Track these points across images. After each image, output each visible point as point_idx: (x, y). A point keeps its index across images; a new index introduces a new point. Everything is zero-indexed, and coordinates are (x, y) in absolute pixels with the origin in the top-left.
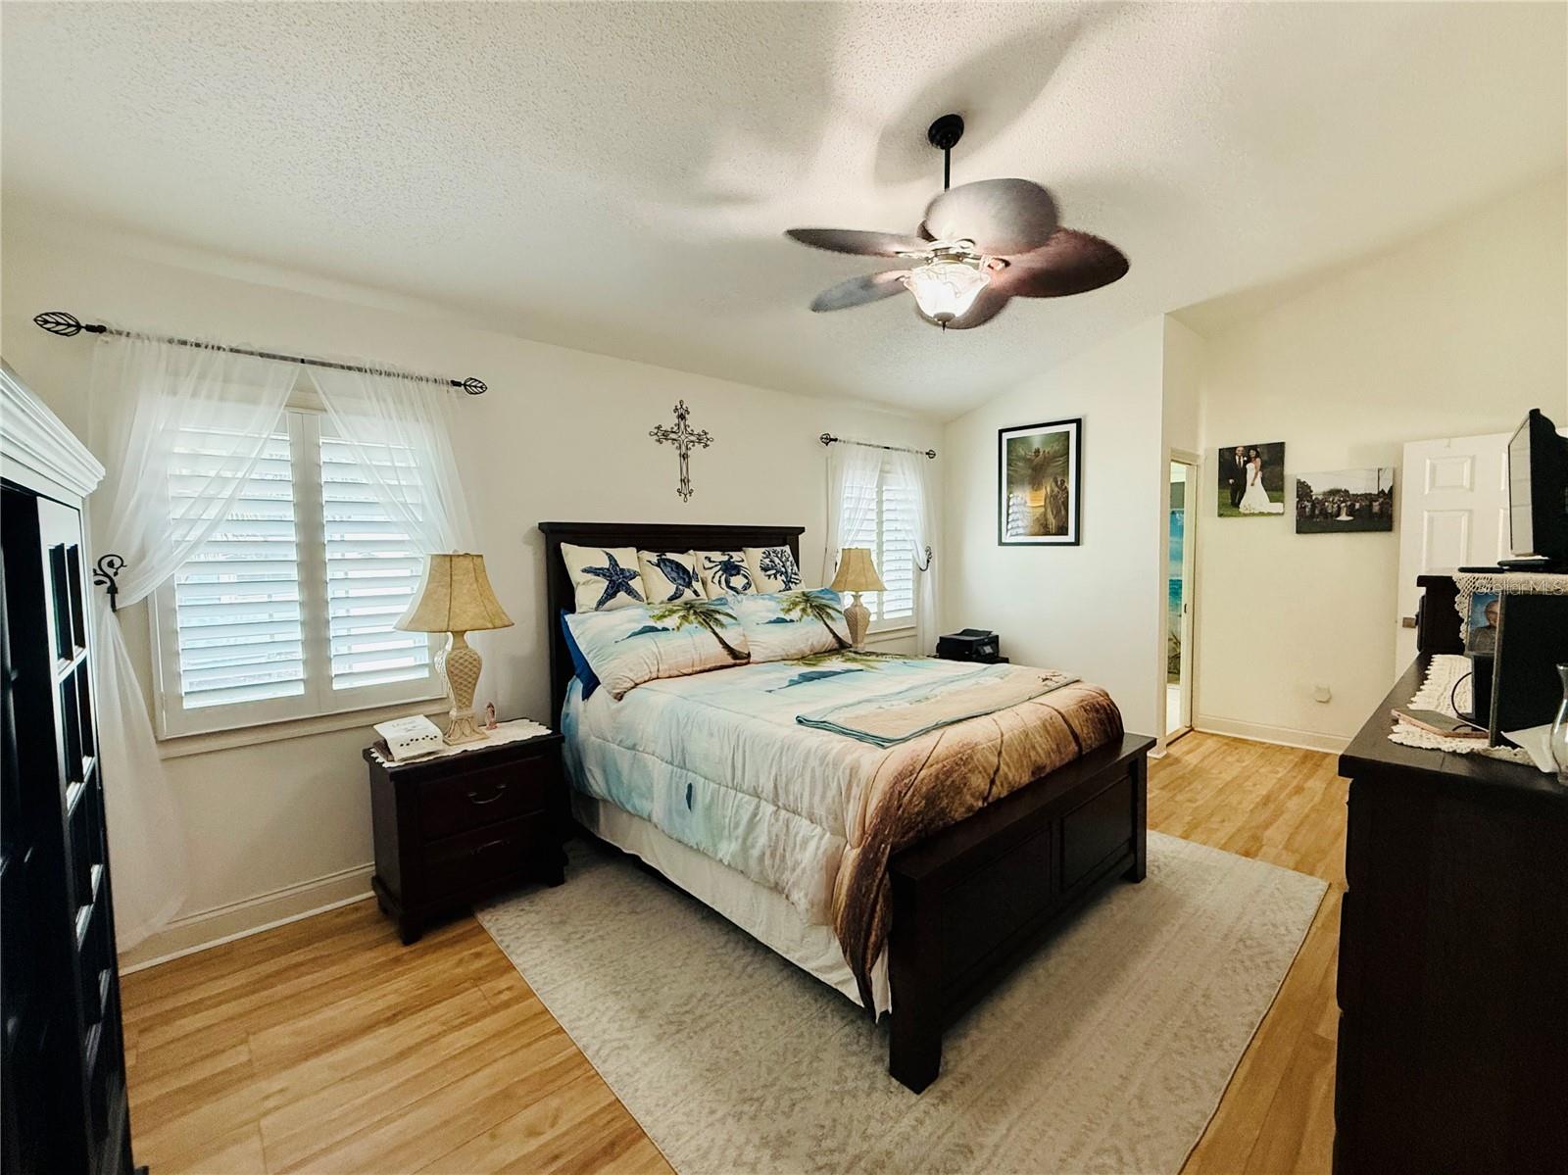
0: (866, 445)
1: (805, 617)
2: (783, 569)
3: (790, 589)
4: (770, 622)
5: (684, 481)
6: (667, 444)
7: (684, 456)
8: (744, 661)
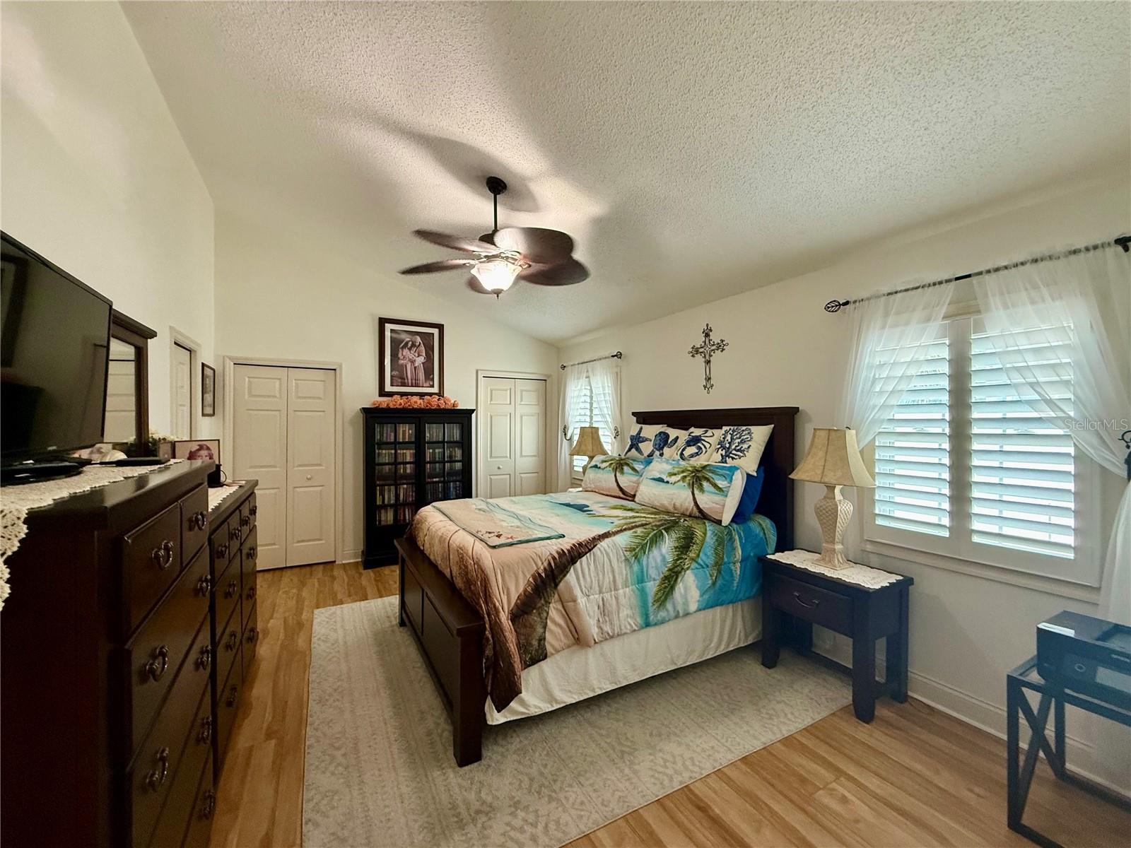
0: (913, 289)
1: (681, 482)
2: (728, 445)
3: (726, 462)
4: (651, 479)
5: (708, 379)
6: (698, 357)
7: (708, 362)
8: (630, 499)
